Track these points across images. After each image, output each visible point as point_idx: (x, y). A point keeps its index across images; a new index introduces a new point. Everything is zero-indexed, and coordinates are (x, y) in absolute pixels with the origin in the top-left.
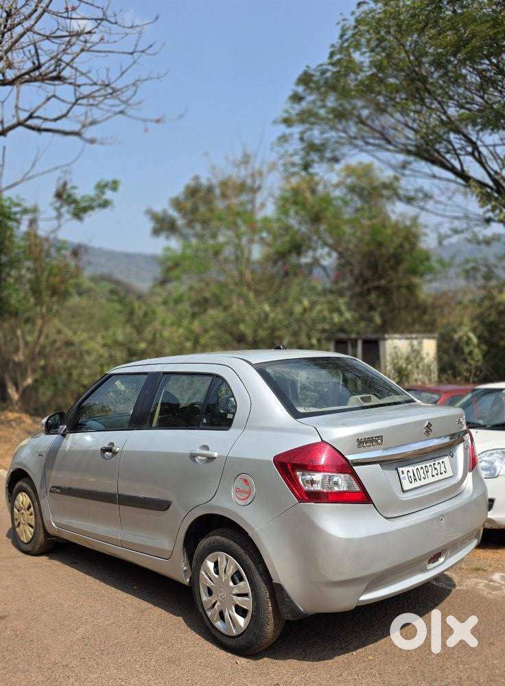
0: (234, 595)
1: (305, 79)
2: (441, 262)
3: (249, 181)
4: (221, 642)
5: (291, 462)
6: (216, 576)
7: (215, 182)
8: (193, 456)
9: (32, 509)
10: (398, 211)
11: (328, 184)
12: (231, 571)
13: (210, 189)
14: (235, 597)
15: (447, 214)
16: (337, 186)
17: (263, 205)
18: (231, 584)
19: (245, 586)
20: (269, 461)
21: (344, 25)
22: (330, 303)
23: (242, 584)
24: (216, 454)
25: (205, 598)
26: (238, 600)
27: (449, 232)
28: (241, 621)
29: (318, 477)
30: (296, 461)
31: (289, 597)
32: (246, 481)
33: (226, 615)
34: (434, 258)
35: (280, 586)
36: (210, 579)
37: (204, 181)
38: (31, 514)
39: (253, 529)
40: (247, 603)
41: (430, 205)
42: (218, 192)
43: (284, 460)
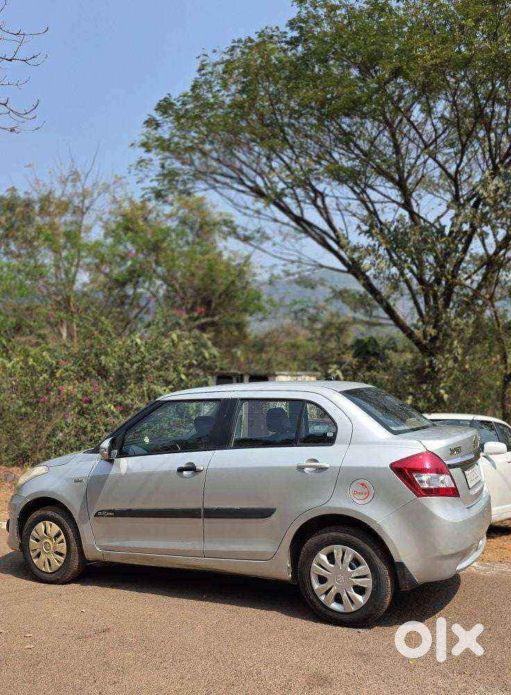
0: (353, 578)
1: (165, 107)
2: (270, 301)
3: (77, 202)
4: (337, 620)
5: (407, 467)
6: (332, 566)
7: (35, 196)
8: (301, 468)
9: (62, 537)
10: (229, 248)
11: (161, 214)
12: (348, 559)
13: (28, 204)
14: (354, 580)
15: (283, 256)
16: (170, 216)
17: (89, 229)
18: (349, 570)
19: (364, 568)
20: (386, 468)
21: (204, 61)
22: (196, 338)
23: (360, 568)
24: (327, 465)
25: (316, 586)
26: (358, 582)
27: (282, 274)
28: (360, 598)
29: (425, 477)
30: (411, 466)
31: (408, 572)
32: (363, 485)
33: (344, 596)
34: (264, 298)
35: (402, 564)
36: (325, 569)
37: (21, 194)
38: (62, 542)
39: (375, 522)
40: (367, 583)
41: (266, 245)
42: (37, 207)
43: (400, 466)
